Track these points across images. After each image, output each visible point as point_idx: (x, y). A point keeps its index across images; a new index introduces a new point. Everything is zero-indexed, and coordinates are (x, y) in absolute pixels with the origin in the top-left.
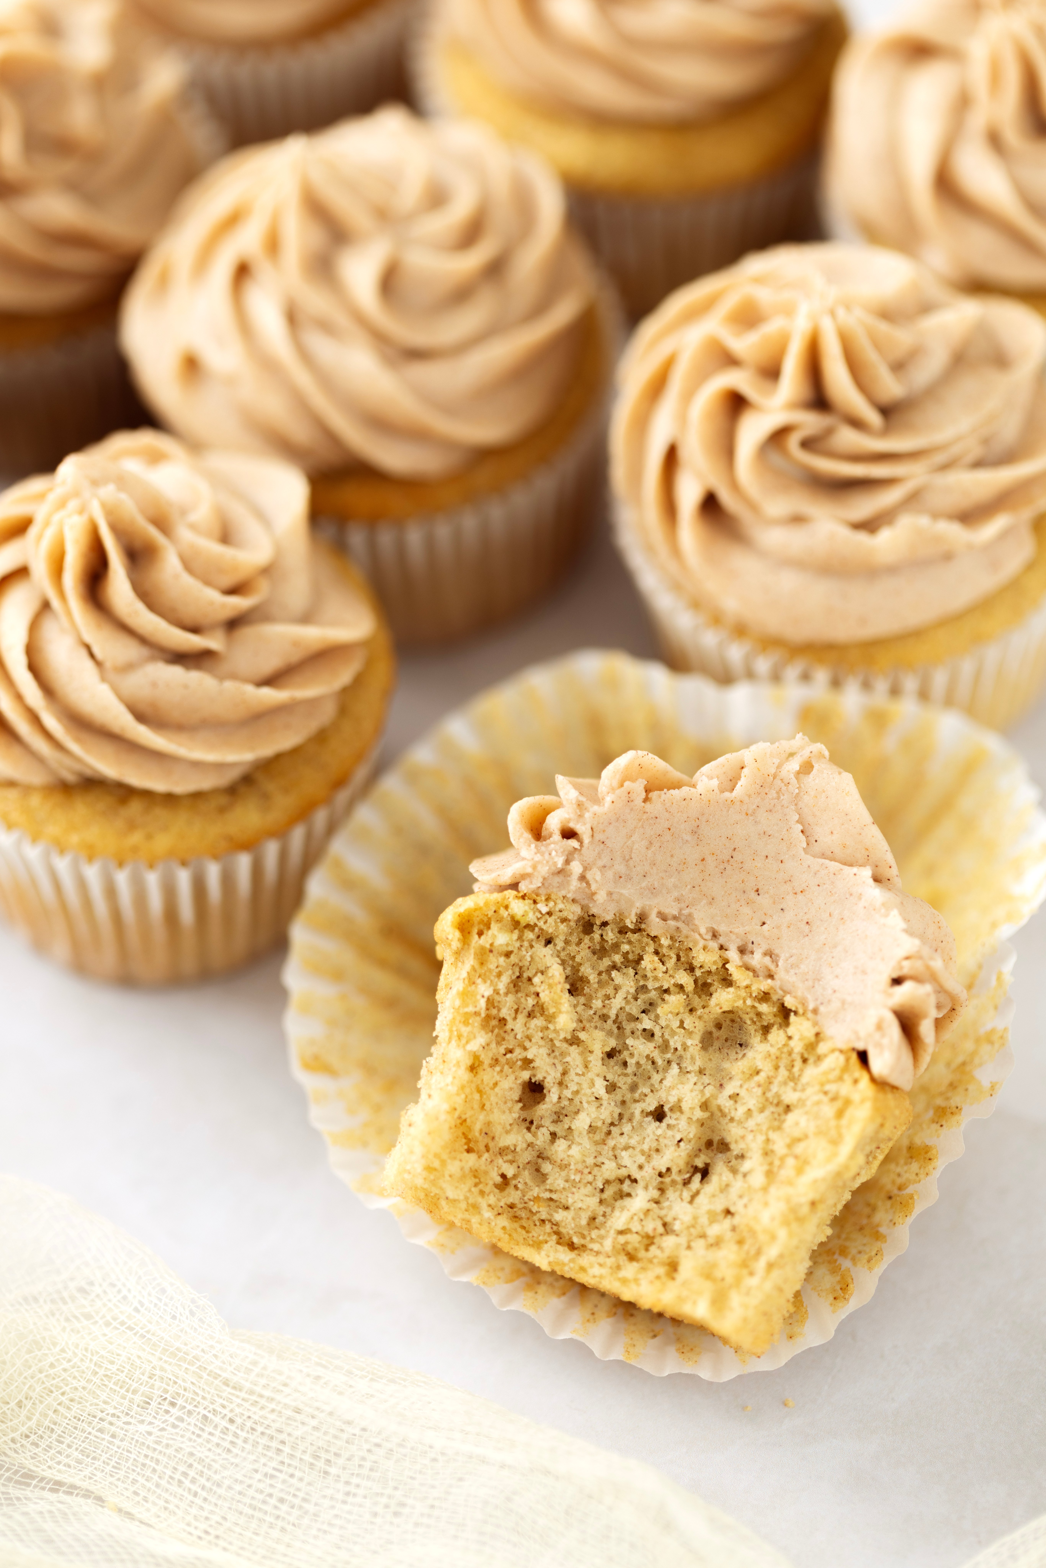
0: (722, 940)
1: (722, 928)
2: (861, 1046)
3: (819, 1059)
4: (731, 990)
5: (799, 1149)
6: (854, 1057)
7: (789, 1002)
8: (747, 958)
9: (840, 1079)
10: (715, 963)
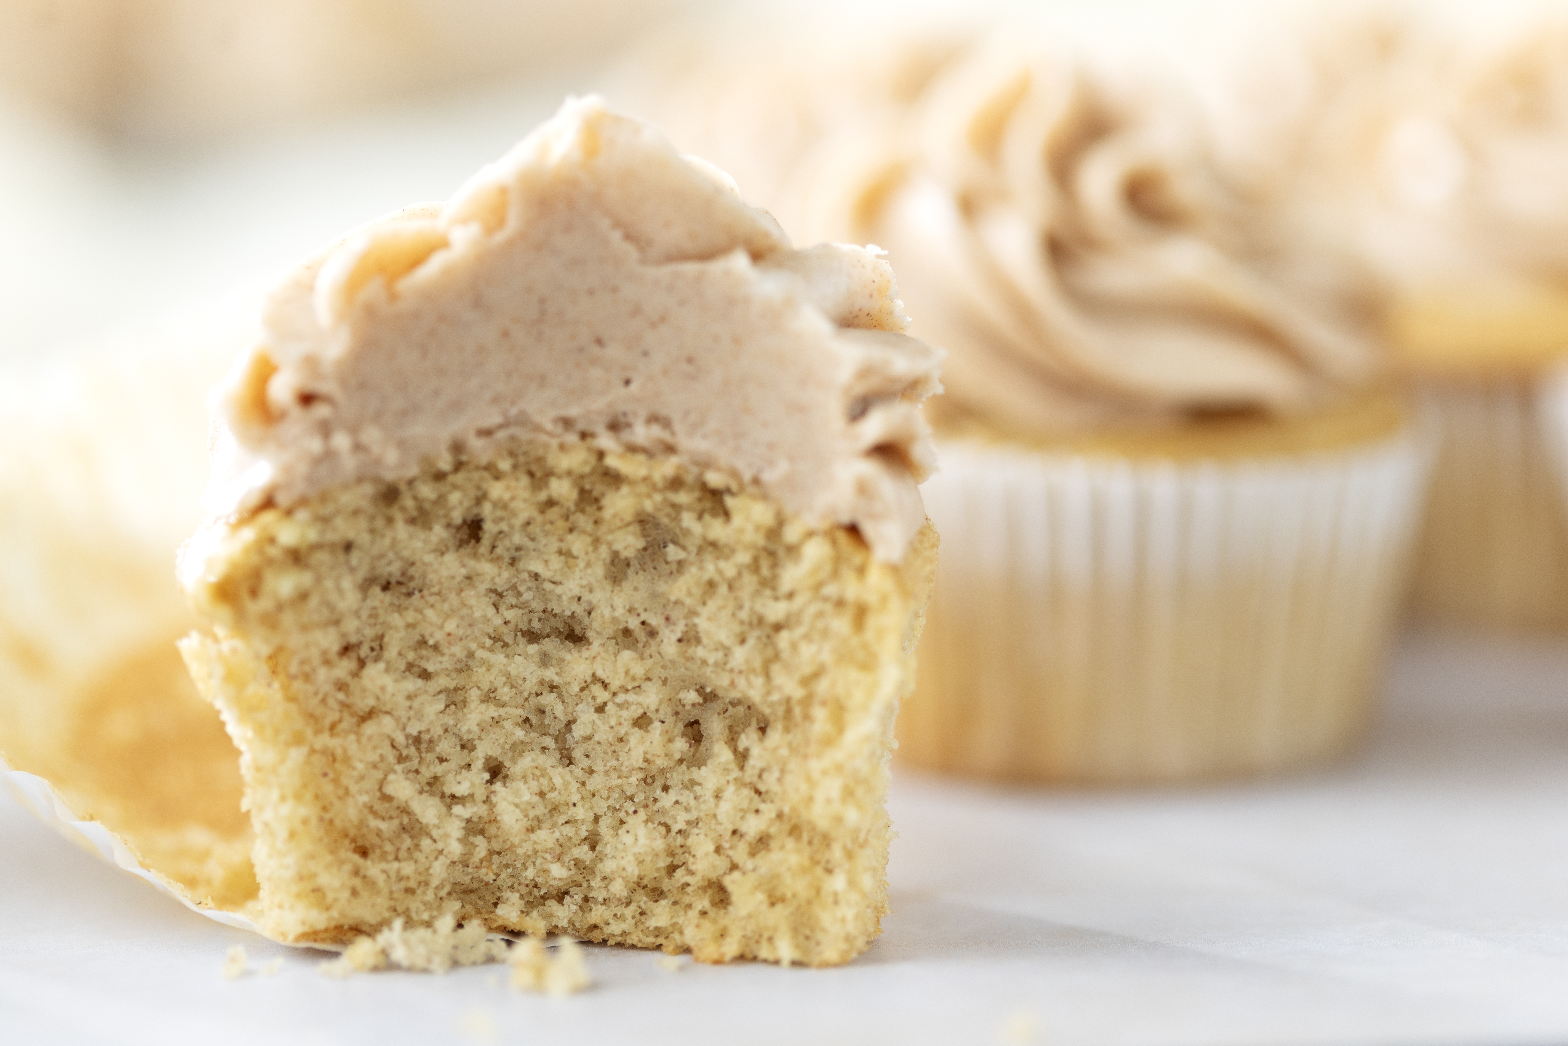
0: (581, 426)
1: (573, 411)
2: (845, 518)
3: (793, 550)
4: (625, 490)
5: (822, 686)
6: (843, 538)
7: (714, 479)
8: (626, 436)
9: (835, 574)
10: (585, 462)
